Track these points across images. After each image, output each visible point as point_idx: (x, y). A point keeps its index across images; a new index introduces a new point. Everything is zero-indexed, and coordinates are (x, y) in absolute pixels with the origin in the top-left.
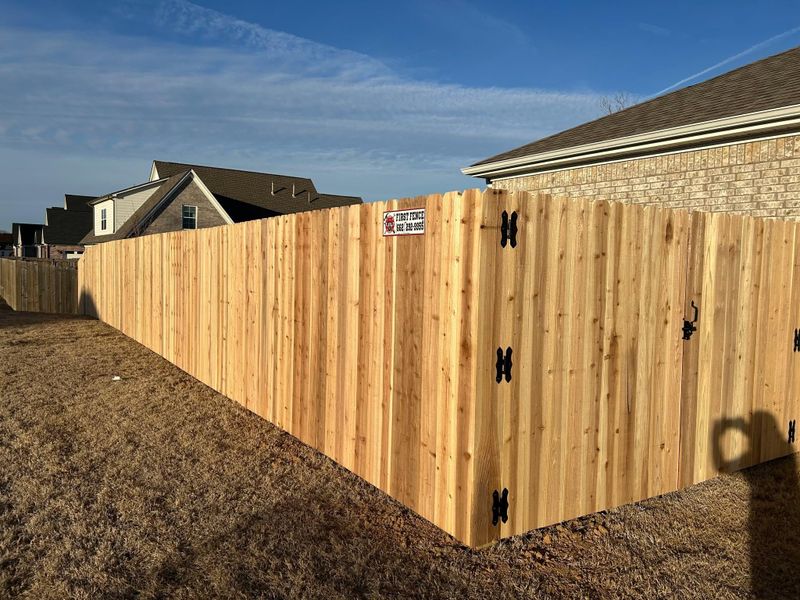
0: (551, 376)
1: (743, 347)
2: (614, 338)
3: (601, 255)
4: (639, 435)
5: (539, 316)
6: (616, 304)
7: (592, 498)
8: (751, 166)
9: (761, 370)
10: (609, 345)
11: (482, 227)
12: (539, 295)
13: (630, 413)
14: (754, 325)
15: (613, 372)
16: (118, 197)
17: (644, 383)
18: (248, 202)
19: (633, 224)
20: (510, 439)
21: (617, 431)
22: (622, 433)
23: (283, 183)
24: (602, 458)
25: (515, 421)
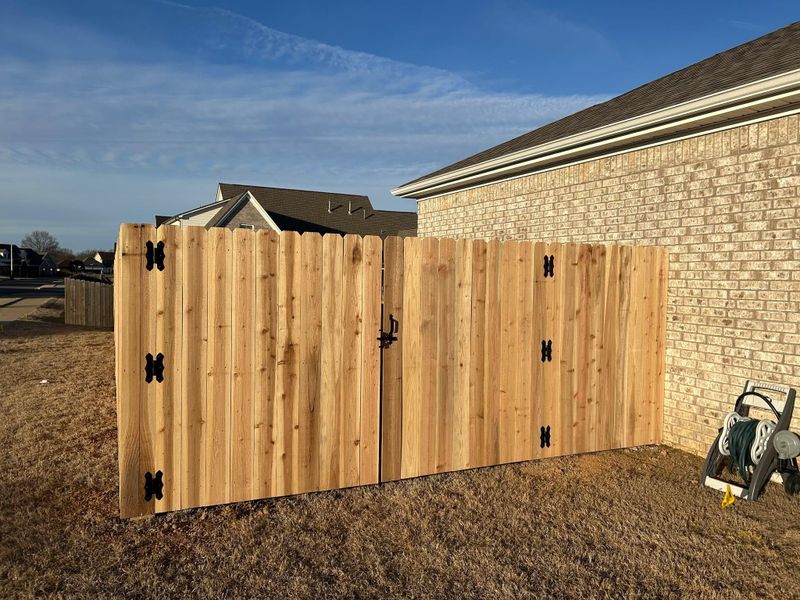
0: (212, 378)
1: (465, 354)
2: (290, 347)
3: (269, 276)
4: (325, 430)
5: (196, 327)
6: (291, 317)
7: (266, 484)
8: (583, 186)
9: (493, 377)
10: (282, 352)
11: (123, 254)
12: (195, 311)
13: (313, 411)
14: (480, 336)
15: (290, 376)
16: (184, 218)
17: (330, 387)
18: (305, 220)
19: (308, 249)
20: (163, 430)
21: (297, 427)
22: (303, 430)
23: (339, 201)
24: (278, 450)
25: (169, 414)
